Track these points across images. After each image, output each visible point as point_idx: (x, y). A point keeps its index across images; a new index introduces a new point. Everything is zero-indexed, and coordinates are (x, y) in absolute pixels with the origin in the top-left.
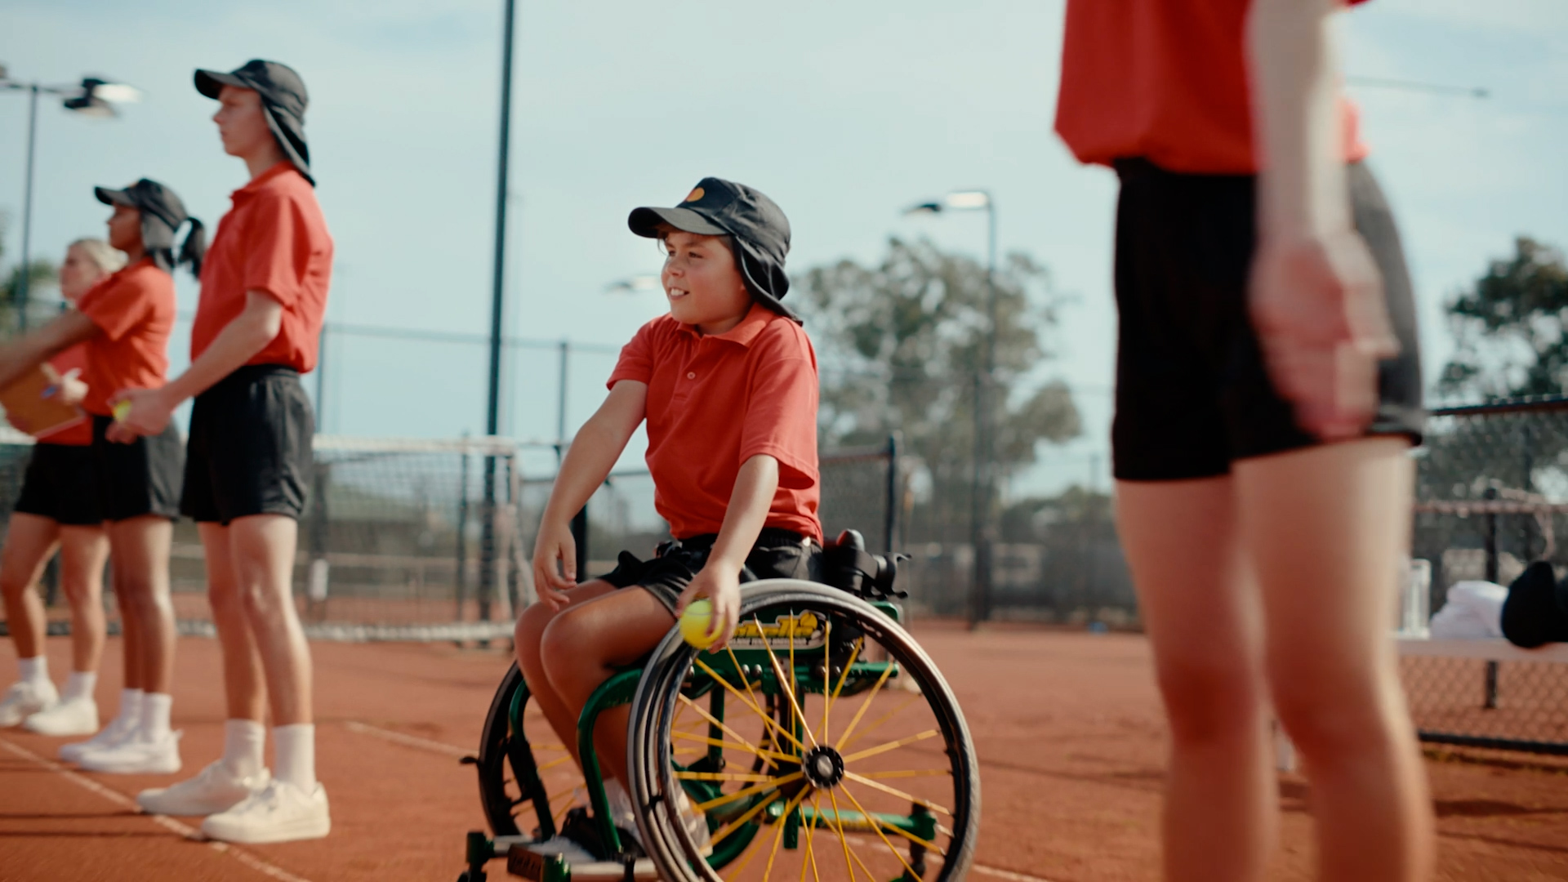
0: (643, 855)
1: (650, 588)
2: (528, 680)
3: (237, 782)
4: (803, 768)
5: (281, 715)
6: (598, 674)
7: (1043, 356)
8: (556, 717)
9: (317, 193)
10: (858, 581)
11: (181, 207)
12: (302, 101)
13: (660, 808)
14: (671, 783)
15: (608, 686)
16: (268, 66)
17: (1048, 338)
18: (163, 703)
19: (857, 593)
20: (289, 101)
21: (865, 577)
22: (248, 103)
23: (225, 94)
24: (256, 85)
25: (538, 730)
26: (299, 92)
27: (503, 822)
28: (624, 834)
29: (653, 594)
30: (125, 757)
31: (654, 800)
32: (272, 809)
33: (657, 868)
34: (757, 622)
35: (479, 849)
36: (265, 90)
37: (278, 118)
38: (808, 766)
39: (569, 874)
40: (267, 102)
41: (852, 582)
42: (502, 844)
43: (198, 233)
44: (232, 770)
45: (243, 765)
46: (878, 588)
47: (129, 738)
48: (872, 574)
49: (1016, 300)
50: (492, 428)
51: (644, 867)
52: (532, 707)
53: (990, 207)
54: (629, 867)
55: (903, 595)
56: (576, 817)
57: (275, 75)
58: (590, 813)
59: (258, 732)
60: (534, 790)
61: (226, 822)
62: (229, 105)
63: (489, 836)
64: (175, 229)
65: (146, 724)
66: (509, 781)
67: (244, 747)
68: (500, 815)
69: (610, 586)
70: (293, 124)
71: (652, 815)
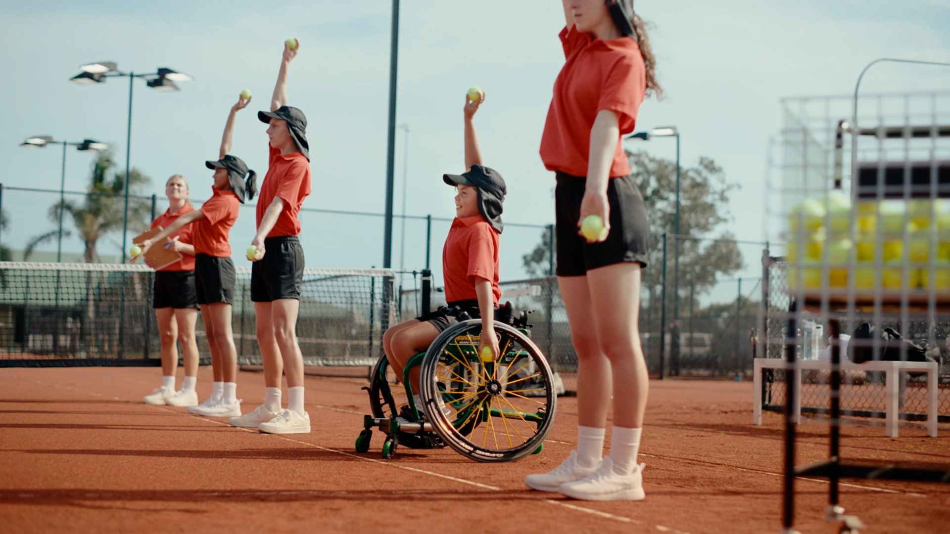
0: (428, 421)
1: (431, 321)
2: (388, 357)
3: (271, 413)
4: (486, 388)
5: (291, 382)
6: (413, 353)
7: (719, 220)
8: (397, 370)
9: (310, 164)
10: (512, 321)
11: (245, 166)
12: (304, 124)
13: (432, 404)
14: (436, 394)
15: (415, 358)
16: (290, 109)
17: (721, 209)
18: (233, 385)
19: (512, 325)
20: (299, 124)
21: (515, 319)
22: (282, 125)
23: (272, 122)
24: (285, 118)
25: (391, 376)
26: (304, 121)
27: (378, 412)
28: (421, 413)
29: (432, 323)
30: (217, 410)
31: (430, 401)
32: (287, 420)
33: (432, 426)
34: (468, 335)
35: (369, 422)
36: (289, 120)
37: (294, 131)
38: (488, 388)
39: (400, 426)
40: (290, 125)
41: (509, 321)
42: (377, 421)
43: (253, 177)
44: (269, 409)
45: (273, 406)
46: (522, 324)
47: (219, 402)
48: (518, 318)
49: (700, 186)
50: (387, 263)
51: (427, 425)
52: (390, 368)
53: (677, 135)
54: (422, 424)
55: (531, 326)
56: (404, 409)
57: (293, 113)
58: (409, 407)
59: (279, 392)
60: (390, 400)
61: (268, 426)
62: (273, 126)
63: (373, 417)
64: (244, 177)
65: (226, 395)
66: (381, 399)
67: (273, 398)
68: (377, 410)
69: (419, 321)
70: (301, 134)
71: (429, 406)
